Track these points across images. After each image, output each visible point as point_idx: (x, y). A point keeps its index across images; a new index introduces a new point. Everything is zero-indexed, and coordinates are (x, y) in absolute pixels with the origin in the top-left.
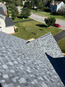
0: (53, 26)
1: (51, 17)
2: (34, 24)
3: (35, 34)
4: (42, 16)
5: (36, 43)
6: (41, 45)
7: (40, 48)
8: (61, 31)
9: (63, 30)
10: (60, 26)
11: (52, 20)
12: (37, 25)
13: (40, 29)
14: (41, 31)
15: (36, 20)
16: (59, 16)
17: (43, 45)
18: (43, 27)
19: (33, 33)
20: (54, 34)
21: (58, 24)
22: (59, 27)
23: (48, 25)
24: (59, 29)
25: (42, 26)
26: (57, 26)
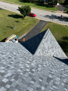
0: (28, 16)
1: (25, 6)
2: (5, 15)
3: (12, 28)
4: (10, 3)
5: (43, 48)
6: (47, 48)
7: (48, 53)
8: (38, 22)
9: (39, 20)
10: (35, 15)
11: (28, 9)
12: (9, 16)
13: (15, 20)
14: (18, 23)
15: (5, 9)
16: (30, 4)
17: (48, 47)
18: (18, 18)
19: (8, 27)
20: (33, 26)
21: (33, 14)
22: (35, 17)
23: (23, 15)
24: (36, 19)
25: (16, 16)
26: (32, 15)
